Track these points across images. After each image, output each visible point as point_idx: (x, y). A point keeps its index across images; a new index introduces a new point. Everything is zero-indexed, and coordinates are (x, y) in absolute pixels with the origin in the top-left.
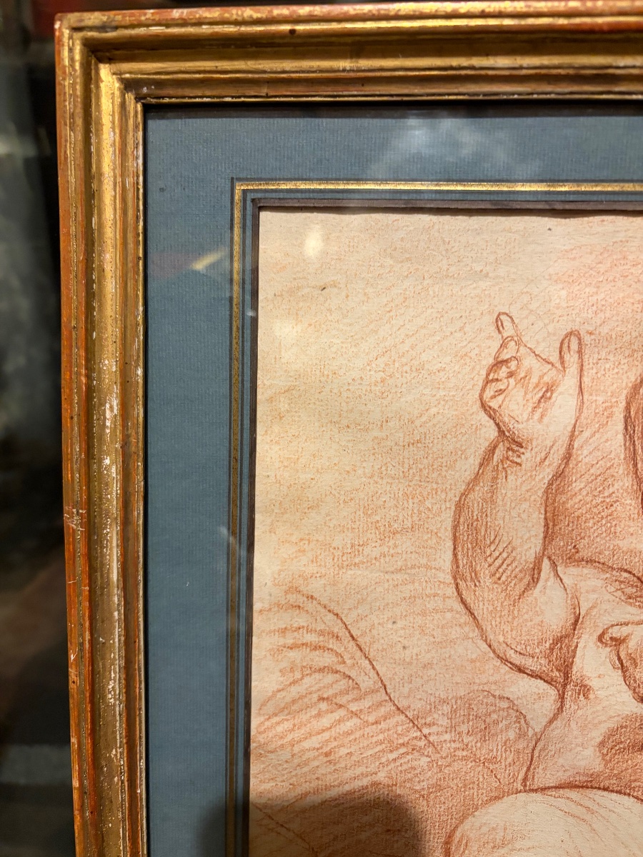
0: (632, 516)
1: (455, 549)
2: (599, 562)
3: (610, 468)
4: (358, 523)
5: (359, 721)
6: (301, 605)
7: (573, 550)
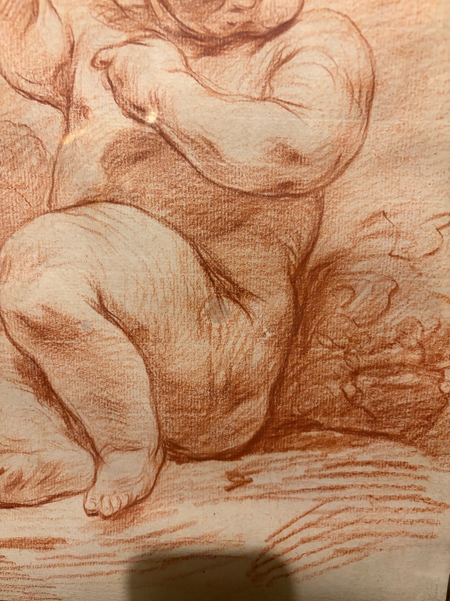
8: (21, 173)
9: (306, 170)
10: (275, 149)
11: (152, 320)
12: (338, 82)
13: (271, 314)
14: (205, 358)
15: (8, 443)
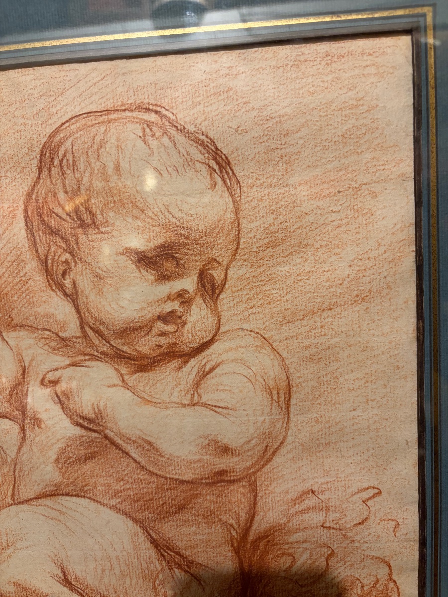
0: (42, 289)
3: (20, 255)
7: (9, 319)
9: (237, 460)
10: (208, 444)
11: (112, 591)
12: (257, 387)
13: (221, 581)
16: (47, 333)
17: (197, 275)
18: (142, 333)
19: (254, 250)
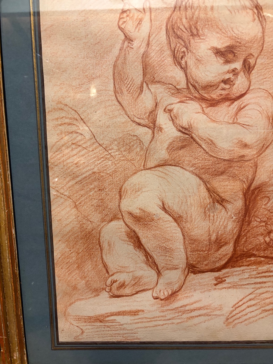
0: (171, 64)
1: (114, 82)
2: (162, 82)
3: (162, 47)
4: (80, 76)
5: (86, 150)
6: (63, 108)
7: (153, 79)
8: (132, 154)
9: (250, 150)
10: (238, 143)
11: (185, 213)
12: (263, 116)
13: (236, 209)
14: (207, 229)
15: (119, 268)
16: (171, 86)
17: (242, 61)
18: (214, 88)
19: (269, 51)
